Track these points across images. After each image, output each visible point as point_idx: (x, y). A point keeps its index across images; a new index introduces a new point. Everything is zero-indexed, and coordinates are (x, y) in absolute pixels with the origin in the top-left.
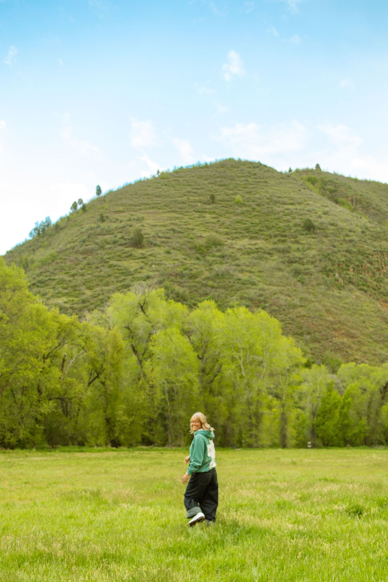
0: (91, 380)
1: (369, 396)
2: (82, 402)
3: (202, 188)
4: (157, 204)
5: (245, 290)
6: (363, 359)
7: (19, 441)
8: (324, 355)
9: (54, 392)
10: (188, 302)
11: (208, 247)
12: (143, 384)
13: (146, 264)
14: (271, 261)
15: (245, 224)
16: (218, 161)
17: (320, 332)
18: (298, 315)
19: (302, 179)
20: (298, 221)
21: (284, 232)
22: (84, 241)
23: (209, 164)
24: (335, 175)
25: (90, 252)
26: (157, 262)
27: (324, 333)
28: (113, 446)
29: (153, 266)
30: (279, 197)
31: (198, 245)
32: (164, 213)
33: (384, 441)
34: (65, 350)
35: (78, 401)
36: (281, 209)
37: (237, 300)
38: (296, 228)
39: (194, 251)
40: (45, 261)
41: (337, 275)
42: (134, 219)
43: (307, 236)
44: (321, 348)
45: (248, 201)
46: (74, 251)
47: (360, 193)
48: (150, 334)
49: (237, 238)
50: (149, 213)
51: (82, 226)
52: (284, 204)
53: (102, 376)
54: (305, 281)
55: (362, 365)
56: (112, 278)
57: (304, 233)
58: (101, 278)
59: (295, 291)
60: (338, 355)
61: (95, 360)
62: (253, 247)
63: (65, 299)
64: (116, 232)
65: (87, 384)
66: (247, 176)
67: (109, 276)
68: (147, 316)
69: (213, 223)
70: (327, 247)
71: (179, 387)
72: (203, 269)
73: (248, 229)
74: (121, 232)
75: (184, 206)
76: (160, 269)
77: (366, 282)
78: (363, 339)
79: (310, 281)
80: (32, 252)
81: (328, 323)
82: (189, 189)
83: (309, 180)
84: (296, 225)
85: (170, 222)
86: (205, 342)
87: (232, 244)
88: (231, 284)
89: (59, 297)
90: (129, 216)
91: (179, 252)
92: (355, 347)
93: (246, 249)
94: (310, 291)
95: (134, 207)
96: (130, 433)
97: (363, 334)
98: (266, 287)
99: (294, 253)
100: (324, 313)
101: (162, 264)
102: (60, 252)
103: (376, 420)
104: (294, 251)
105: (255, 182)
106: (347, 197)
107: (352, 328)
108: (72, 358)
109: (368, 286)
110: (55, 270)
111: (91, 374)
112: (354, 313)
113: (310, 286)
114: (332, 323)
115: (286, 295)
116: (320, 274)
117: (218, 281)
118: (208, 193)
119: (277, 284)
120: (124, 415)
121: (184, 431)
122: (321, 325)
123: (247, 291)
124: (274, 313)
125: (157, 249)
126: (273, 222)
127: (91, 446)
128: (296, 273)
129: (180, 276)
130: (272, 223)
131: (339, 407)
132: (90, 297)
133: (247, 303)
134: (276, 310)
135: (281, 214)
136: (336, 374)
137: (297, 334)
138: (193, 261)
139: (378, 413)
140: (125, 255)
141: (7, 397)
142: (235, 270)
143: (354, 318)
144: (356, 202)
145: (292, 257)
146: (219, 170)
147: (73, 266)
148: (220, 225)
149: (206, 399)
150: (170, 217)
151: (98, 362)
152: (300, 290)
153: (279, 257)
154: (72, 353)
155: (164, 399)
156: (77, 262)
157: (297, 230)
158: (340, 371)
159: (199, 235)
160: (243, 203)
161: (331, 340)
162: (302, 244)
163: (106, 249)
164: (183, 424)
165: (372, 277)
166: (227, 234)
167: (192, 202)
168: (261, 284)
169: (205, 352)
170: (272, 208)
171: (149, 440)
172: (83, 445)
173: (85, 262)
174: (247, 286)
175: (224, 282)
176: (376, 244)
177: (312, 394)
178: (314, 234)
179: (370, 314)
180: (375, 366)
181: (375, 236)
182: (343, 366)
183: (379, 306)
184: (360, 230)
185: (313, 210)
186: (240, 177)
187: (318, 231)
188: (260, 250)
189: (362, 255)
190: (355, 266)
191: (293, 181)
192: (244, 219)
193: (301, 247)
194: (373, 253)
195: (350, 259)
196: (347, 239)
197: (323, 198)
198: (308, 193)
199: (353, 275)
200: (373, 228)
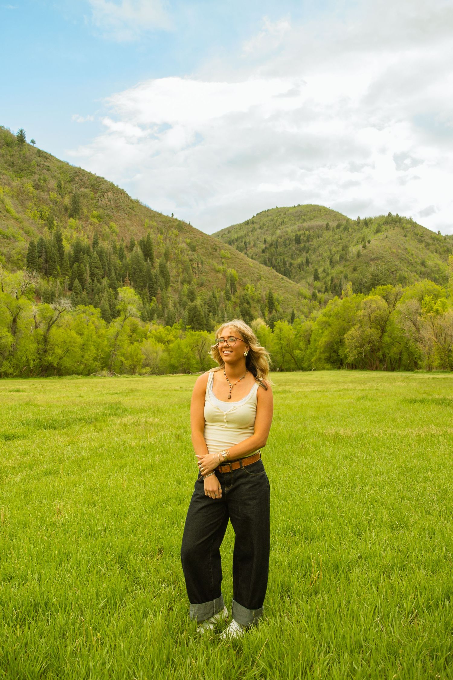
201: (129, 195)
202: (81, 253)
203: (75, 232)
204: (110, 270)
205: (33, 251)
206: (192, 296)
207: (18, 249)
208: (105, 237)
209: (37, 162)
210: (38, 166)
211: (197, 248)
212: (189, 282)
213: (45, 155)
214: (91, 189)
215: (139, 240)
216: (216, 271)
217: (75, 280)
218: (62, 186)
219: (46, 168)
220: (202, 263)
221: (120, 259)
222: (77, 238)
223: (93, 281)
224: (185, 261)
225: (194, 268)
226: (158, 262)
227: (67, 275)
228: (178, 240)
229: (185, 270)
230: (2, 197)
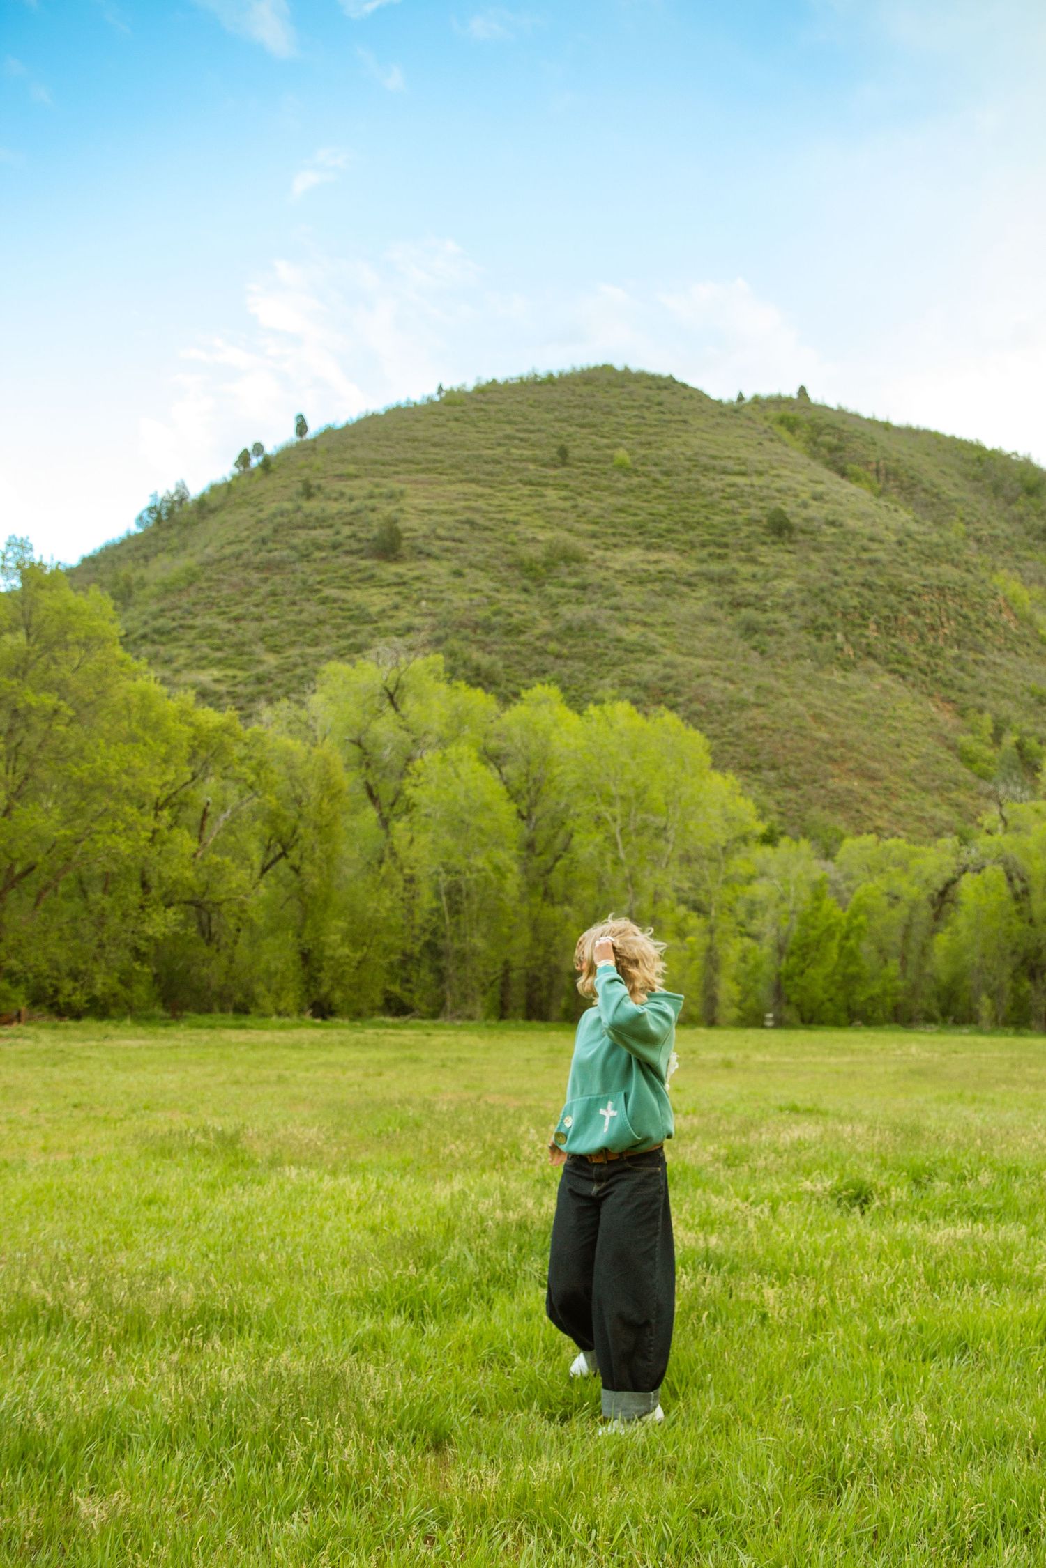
0: (268, 861)
1: (906, 911)
2: (244, 911)
3: (539, 430)
4: (435, 461)
5: (632, 665)
6: (895, 828)
7: (93, 1000)
8: (807, 817)
9: (180, 888)
10: (502, 689)
11: (549, 565)
12: (388, 872)
13: (406, 598)
14: (692, 601)
15: (635, 515)
16: (578, 369)
17: (800, 765)
18: (751, 724)
19: (766, 418)
20: (754, 512)
21: (723, 536)
22: (264, 541)
23: (556, 375)
24: (841, 412)
25: (278, 567)
26: (431, 595)
27: (807, 766)
28: (315, 1015)
29: (423, 603)
30: (714, 458)
31: (526, 558)
32: (451, 482)
33: (937, 1014)
34: (209, 790)
35: (235, 909)
36: (719, 485)
37: (612, 686)
38: (750, 529)
39: (517, 572)
40: (172, 584)
41: (840, 637)
42: (381, 495)
43: (775, 548)
44: (800, 801)
45: (643, 464)
46: (240, 562)
47: (895, 455)
48: (410, 759)
49: (616, 546)
50: (416, 482)
51: (261, 506)
52: (725, 472)
53: (294, 854)
54: (766, 648)
55: (892, 842)
56: (328, 627)
57: (768, 540)
58: (302, 628)
59: (745, 669)
60: (840, 817)
61: (278, 816)
62: (651, 568)
63: (216, 673)
64: (338, 524)
65: (257, 871)
66: (642, 406)
67: (321, 622)
68: (403, 717)
69: (563, 510)
70: (818, 574)
71: (472, 883)
72: (536, 613)
73: (641, 527)
74: (350, 524)
75: (498, 468)
76: (438, 610)
77: (905, 654)
78: (896, 783)
79: (779, 648)
80: (142, 561)
81: (818, 746)
82: (509, 430)
83: (782, 421)
84: (750, 522)
85: (463, 503)
86: (535, 781)
87: (604, 561)
88: (599, 651)
89: (203, 668)
90: (370, 487)
91: (482, 574)
92: (877, 800)
93: (636, 571)
94: (779, 670)
95: (382, 468)
96: (358, 987)
97: (895, 773)
98: (680, 659)
99: (745, 585)
100: (809, 722)
101: (443, 600)
102: (208, 564)
103: (921, 967)
104: (746, 580)
105: (659, 420)
106: (867, 463)
107: (873, 758)
108: (224, 809)
109: (909, 665)
110: (194, 604)
111: (268, 848)
112: (877, 723)
113: (779, 661)
114: (827, 746)
115: (726, 679)
116: (803, 633)
117: (570, 642)
118: (554, 441)
119: (704, 653)
120: (342, 945)
121: (483, 985)
122: (801, 749)
123: (636, 667)
124: (696, 719)
125: (432, 565)
126: (698, 512)
127: (264, 1015)
128: (748, 629)
129: (484, 628)
130: (697, 516)
131: (838, 936)
132: (275, 671)
133: (636, 695)
134: (702, 712)
135: (717, 496)
136: (834, 861)
137: (747, 768)
138: (514, 596)
139: (924, 952)
140: (358, 576)
141: (68, 896)
142: (610, 619)
143: (875, 734)
144: (887, 474)
145: (739, 593)
146: (578, 390)
147: (238, 598)
148: (579, 516)
149: (535, 912)
150: (465, 494)
151: (285, 819)
152: (757, 667)
153: (711, 593)
154: (224, 799)
155: (437, 910)
156: (246, 589)
157: (753, 533)
158: (841, 855)
159: (530, 536)
160: (632, 466)
161: (822, 783)
162: (762, 564)
163: (315, 560)
164: (481, 969)
165: (918, 644)
166: (594, 536)
167: (515, 460)
168: (668, 652)
169: (533, 804)
170: (698, 481)
171: (401, 1002)
172: (247, 1012)
173: (265, 589)
174: (637, 655)
175: (584, 645)
176: (928, 570)
177: (777, 906)
178: (791, 542)
179: (911, 726)
180: (921, 843)
181: (927, 552)
182: (848, 842)
183: (934, 709)
184: (894, 538)
185: (790, 489)
186: (627, 407)
187: (800, 537)
188: (668, 575)
189: (898, 595)
190: (881, 617)
191: (746, 423)
192: (634, 503)
193: (758, 570)
194: (921, 590)
195: (870, 602)
196: (865, 556)
197: (813, 464)
198: (779, 451)
199: (876, 638)
200: (924, 534)
230: (1028, 610)
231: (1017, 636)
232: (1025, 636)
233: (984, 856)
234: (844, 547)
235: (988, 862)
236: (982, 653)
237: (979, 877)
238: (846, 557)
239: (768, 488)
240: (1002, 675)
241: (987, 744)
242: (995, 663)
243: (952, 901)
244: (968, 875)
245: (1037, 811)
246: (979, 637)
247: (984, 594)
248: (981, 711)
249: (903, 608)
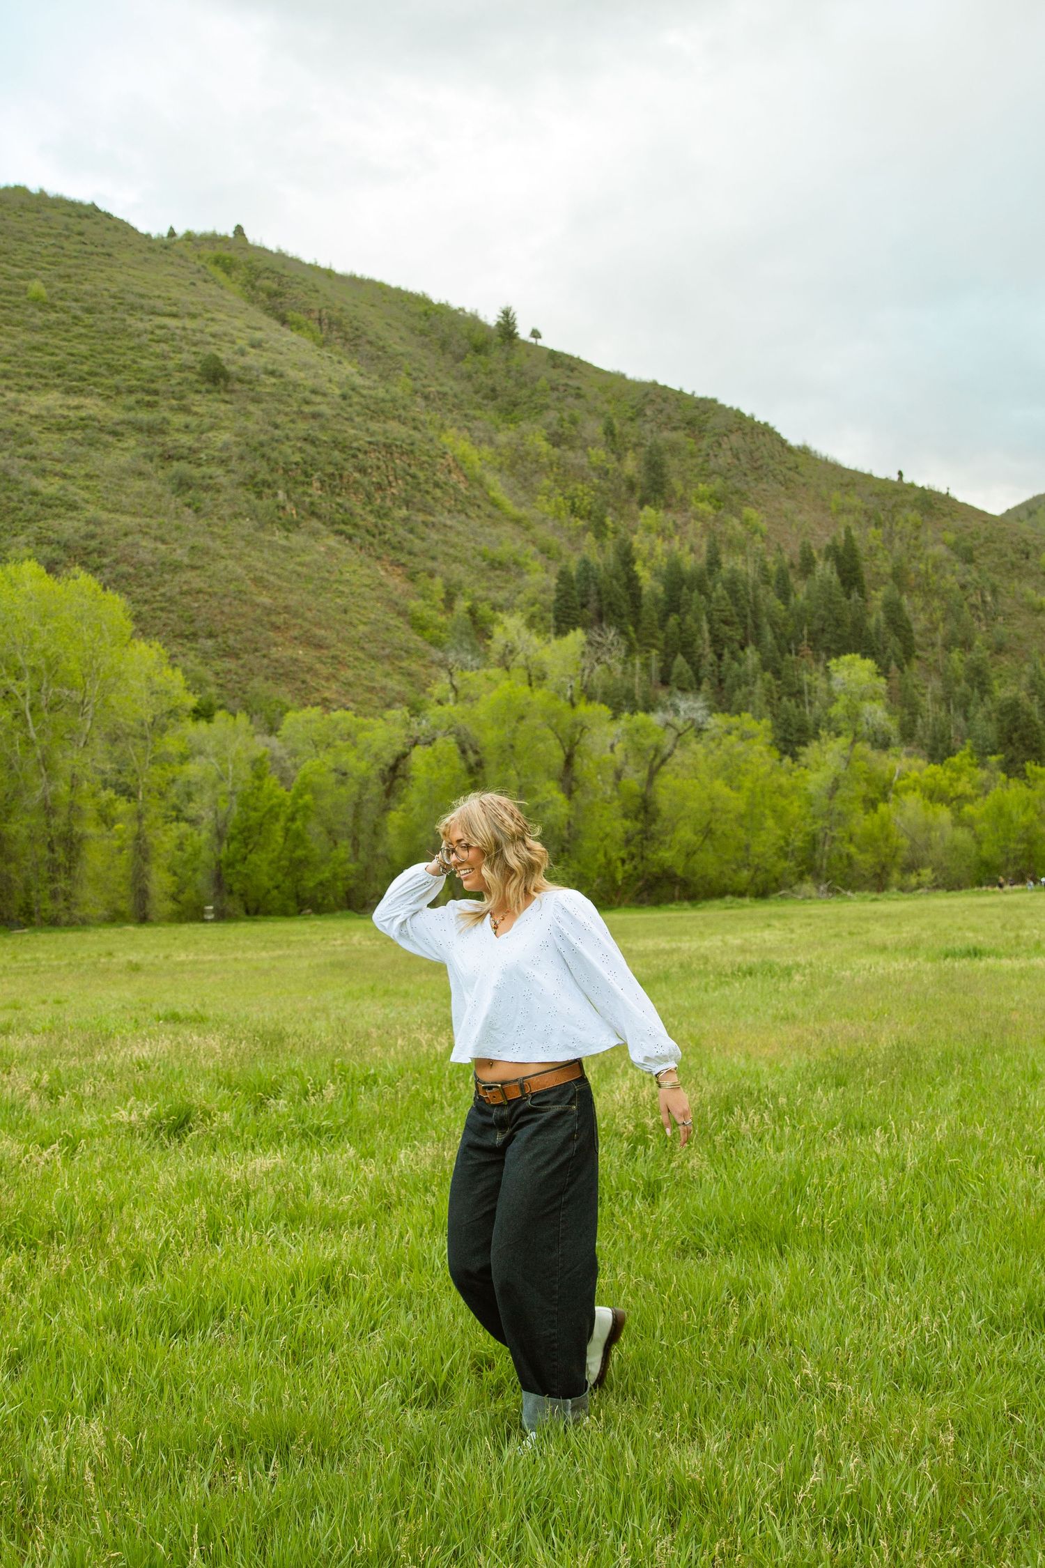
1: (355, 788)
5: (50, 522)
8: (249, 689)
14: (118, 451)
15: (52, 354)
17: (240, 632)
18: (185, 588)
19: (199, 257)
20: (186, 358)
21: (153, 381)
27: (248, 634)
30: (142, 296)
36: (148, 326)
37: (27, 544)
38: (183, 375)
41: (281, 495)
43: (210, 397)
44: (240, 671)
45: (61, 299)
47: (338, 304)
49: (30, 388)
52: (153, 312)
54: (202, 506)
55: (338, 714)
57: (203, 388)
59: (178, 528)
60: (284, 689)
62: (71, 413)
66: (60, 235)
70: (258, 427)
73: (60, 368)
77: (351, 514)
78: (344, 652)
79: (216, 506)
81: (259, 611)
83: (217, 261)
84: (182, 368)
87: (18, 405)
88: (12, 504)
92: (325, 670)
93: (54, 416)
94: (216, 530)
97: (343, 640)
98: (104, 516)
99: (177, 436)
100: (249, 586)
103: (374, 848)
104: (178, 430)
105: (80, 252)
106: (308, 311)
107: (318, 625)
109: (356, 526)
112: (322, 587)
113: (215, 519)
114: (269, 611)
115: (156, 539)
116: (241, 490)
119: (132, 510)
122: (242, 615)
123: (54, 523)
126: (124, 354)
128: (180, 484)
130: (123, 359)
131: (282, 819)
134: (129, 575)
135: (145, 338)
136: (277, 736)
137: (181, 636)
139: (377, 832)
142: (23, 470)
143: (321, 599)
144: (330, 324)
145: (170, 444)
152: (191, 526)
153: (138, 443)
157: (185, 380)
158: (285, 729)
160: (49, 301)
161: (264, 652)
162: (196, 414)
165: (364, 504)
168: (91, 508)
170: (124, 320)
174: (56, 511)
176: (374, 426)
177: (214, 786)
178: (227, 391)
179: (358, 591)
180: (372, 715)
181: (373, 407)
182: (290, 716)
183: (383, 573)
184: (338, 392)
185: (225, 335)
186: (44, 235)
187: (238, 386)
188: (90, 422)
189: (342, 451)
190: (326, 475)
191: (177, 260)
192: (51, 341)
193: (193, 421)
194: (367, 447)
195: (313, 459)
196: (307, 409)
197: (251, 309)
198: (213, 293)
199: (320, 497)
200: (369, 388)
201: (784, 436)
202: (685, 589)
203: (659, 541)
204: (757, 627)
205: (568, 593)
206: (979, 678)
207: (529, 593)
208: (737, 546)
209: (549, 381)
210: (553, 389)
211: (976, 553)
212: (967, 645)
213: (567, 361)
214: (687, 431)
215: (824, 547)
216: (1034, 610)
217: (675, 658)
218: (616, 432)
219: (573, 392)
220: (994, 591)
221: (780, 597)
222: (669, 554)
223: (720, 656)
224: (951, 590)
225: (973, 606)
226: (878, 597)
227: (654, 646)
228: (922, 538)
229: (952, 612)
230: (478, 470)
231: (467, 497)
232: (475, 497)
233: (435, 727)
234: (285, 398)
235: (439, 734)
236: (431, 514)
237: (430, 749)
238: (288, 409)
239: (202, 332)
240: (452, 537)
241: (439, 610)
242: (445, 526)
243: (404, 777)
244: (417, 747)
245: (488, 679)
246: (428, 497)
247: (432, 453)
248: (431, 575)
249: (349, 465)
